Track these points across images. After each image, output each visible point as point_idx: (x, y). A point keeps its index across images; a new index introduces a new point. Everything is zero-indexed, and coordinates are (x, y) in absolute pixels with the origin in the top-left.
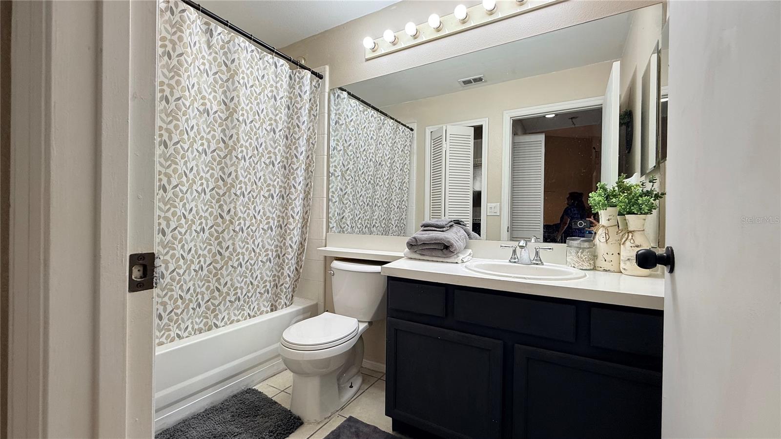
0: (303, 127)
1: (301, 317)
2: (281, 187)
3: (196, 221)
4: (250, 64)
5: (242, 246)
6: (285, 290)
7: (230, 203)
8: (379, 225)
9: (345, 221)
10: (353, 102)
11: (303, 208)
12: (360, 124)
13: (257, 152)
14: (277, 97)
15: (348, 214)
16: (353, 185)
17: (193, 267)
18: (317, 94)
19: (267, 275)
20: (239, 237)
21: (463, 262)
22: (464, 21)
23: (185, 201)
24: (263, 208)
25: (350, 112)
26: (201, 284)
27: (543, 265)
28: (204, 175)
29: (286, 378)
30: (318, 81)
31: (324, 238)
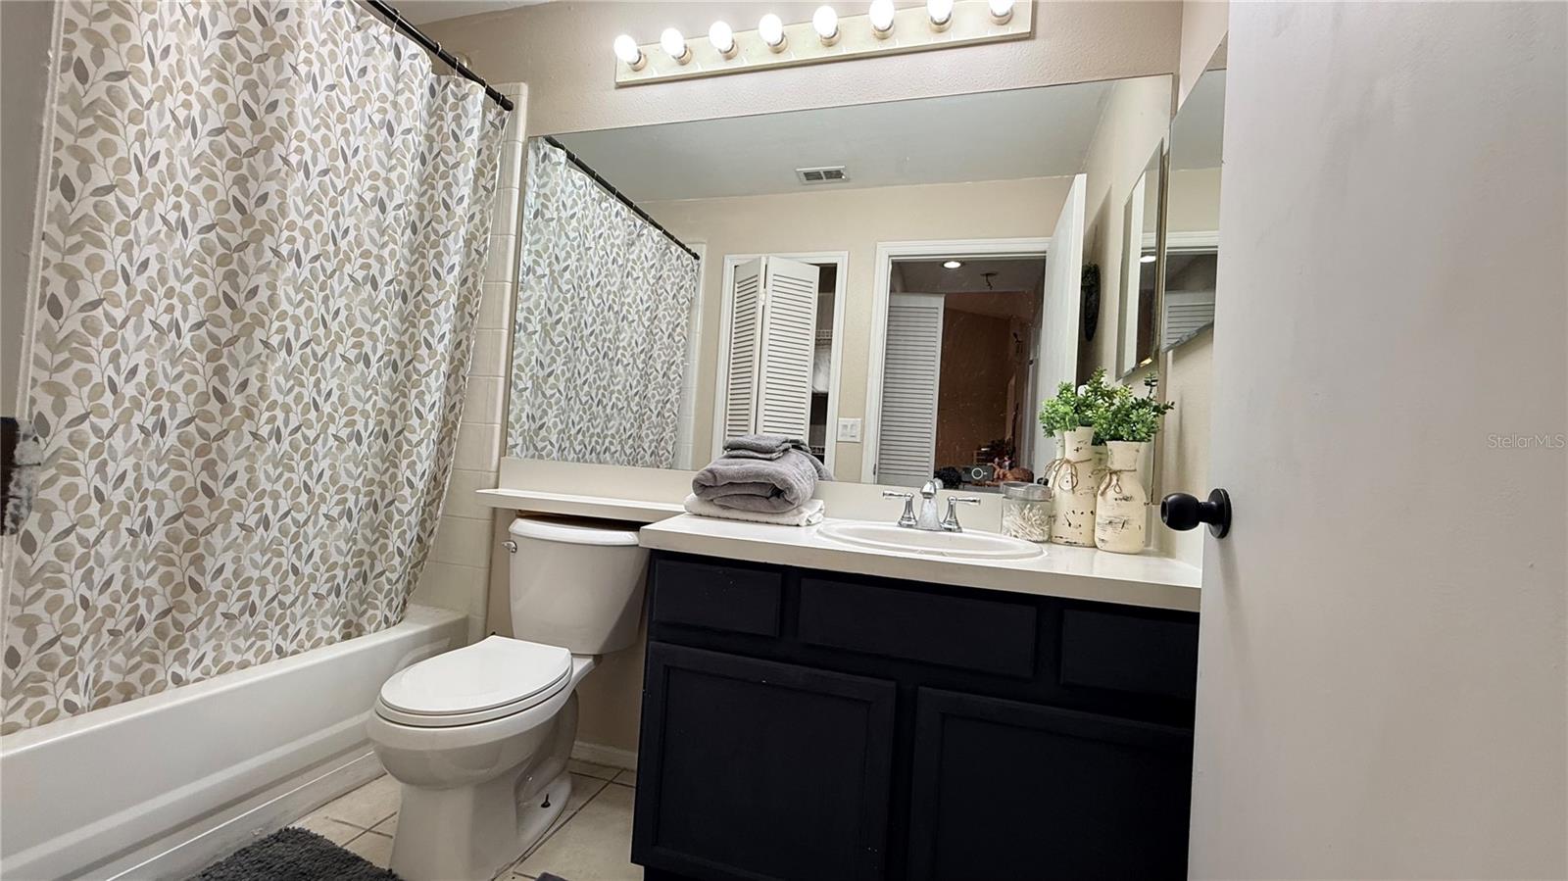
0: (459, 210)
1: (426, 649)
2: (389, 341)
3: (144, 404)
4: (329, 33)
5: (274, 473)
6: (387, 587)
7: (250, 364)
8: (619, 448)
9: (546, 434)
10: (578, 175)
11: (445, 397)
12: (591, 226)
13: (333, 248)
14: (396, 128)
15: (554, 419)
16: (568, 357)
17: (126, 522)
18: (496, 141)
19: (339, 551)
20: (269, 451)
21: (809, 523)
22: (830, 42)
23: (118, 346)
24: (341, 387)
25: (569, 197)
26: (146, 569)
27: (961, 532)
28: (177, 286)
29: (383, 797)
30: (500, 114)
31: (494, 467)
